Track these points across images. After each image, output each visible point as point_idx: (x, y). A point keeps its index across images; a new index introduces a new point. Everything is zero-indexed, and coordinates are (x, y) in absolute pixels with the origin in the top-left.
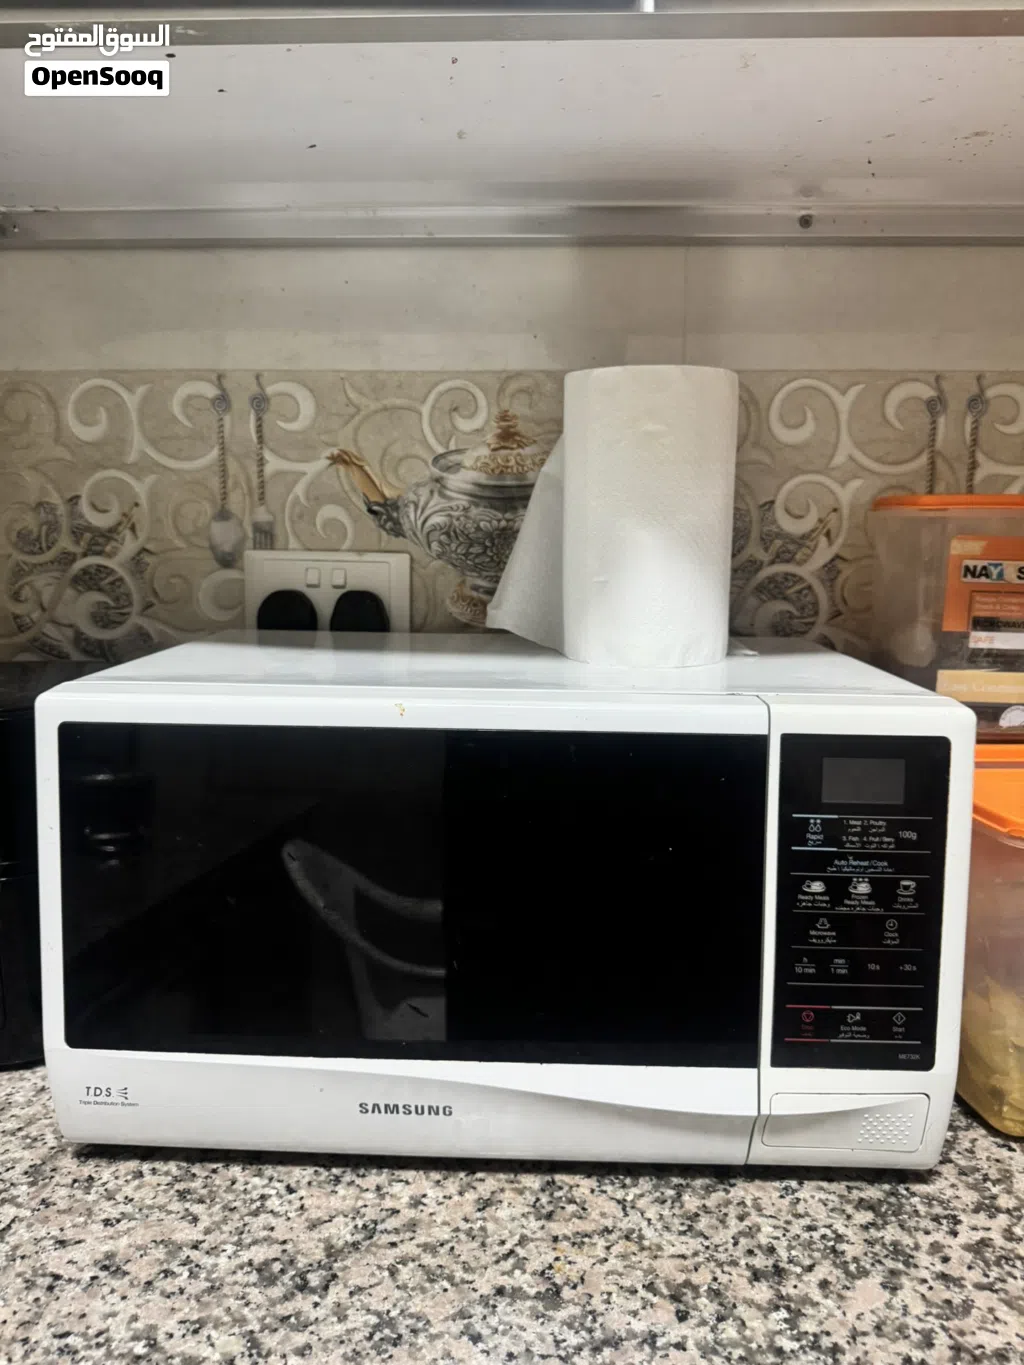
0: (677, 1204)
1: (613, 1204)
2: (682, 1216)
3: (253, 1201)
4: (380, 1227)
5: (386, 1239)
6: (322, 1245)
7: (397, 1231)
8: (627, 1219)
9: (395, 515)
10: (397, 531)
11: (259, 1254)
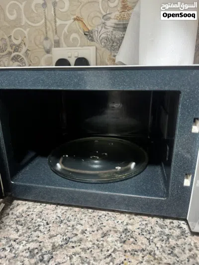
0: (167, 242)
1: (146, 239)
2: (169, 247)
3: (36, 226)
4: (70, 240)
5: (71, 245)
6: (51, 245)
7: (75, 242)
8: (150, 246)
9: (92, 35)
10: (92, 40)
11: (32, 246)
